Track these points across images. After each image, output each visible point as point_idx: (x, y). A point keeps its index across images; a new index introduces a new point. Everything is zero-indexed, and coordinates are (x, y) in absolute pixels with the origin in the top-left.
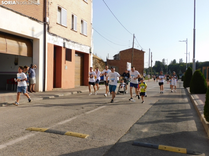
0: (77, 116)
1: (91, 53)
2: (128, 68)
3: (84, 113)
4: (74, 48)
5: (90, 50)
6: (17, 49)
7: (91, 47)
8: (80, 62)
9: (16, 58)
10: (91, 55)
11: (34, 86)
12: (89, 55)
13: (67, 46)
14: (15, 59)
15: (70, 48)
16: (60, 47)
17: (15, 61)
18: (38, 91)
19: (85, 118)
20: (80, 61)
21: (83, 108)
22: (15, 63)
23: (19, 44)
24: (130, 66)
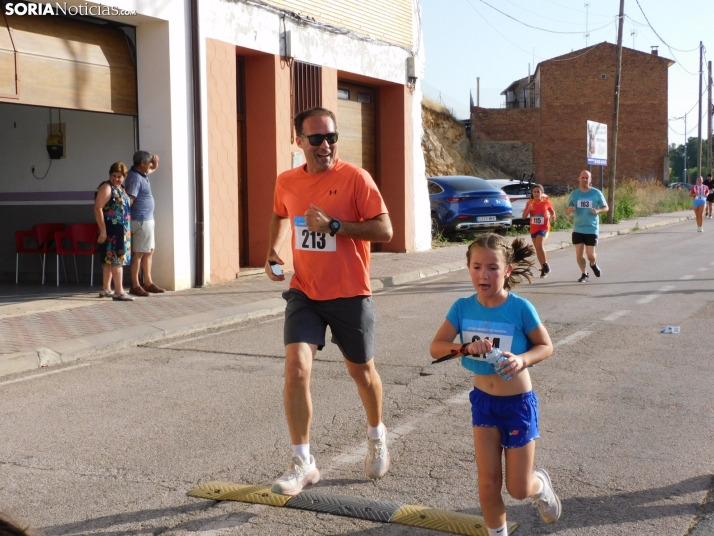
0: (416, 420)
1: (412, 79)
2: (593, 152)
3: (440, 401)
4: (332, 57)
5: (410, 63)
6: (67, 77)
7: (414, 50)
8: (360, 129)
9: (55, 121)
10: (412, 89)
11: (150, 261)
12: (406, 90)
13: (299, 54)
14: (51, 126)
15: (314, 60)
16: (268, 59)
17: (51, 137)
18: (171, 287)
19: (456, 427)
20: (360, 123)
21: (422, 374)
22: (49, 148)
23: (72, 52)
24: (603, 140)
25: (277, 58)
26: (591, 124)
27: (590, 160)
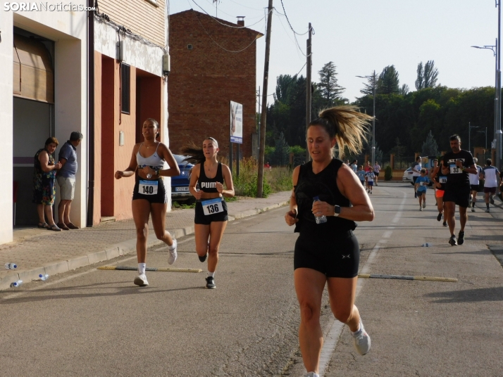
1: (165, 73)
2: (234, 131)
4: (134, 58)
5: (164, 60)
10: (165, 80)
12: (162, 81)
16: (111, 62)
24: (240, 119)
25: (115, 61)
27: (232, 138)
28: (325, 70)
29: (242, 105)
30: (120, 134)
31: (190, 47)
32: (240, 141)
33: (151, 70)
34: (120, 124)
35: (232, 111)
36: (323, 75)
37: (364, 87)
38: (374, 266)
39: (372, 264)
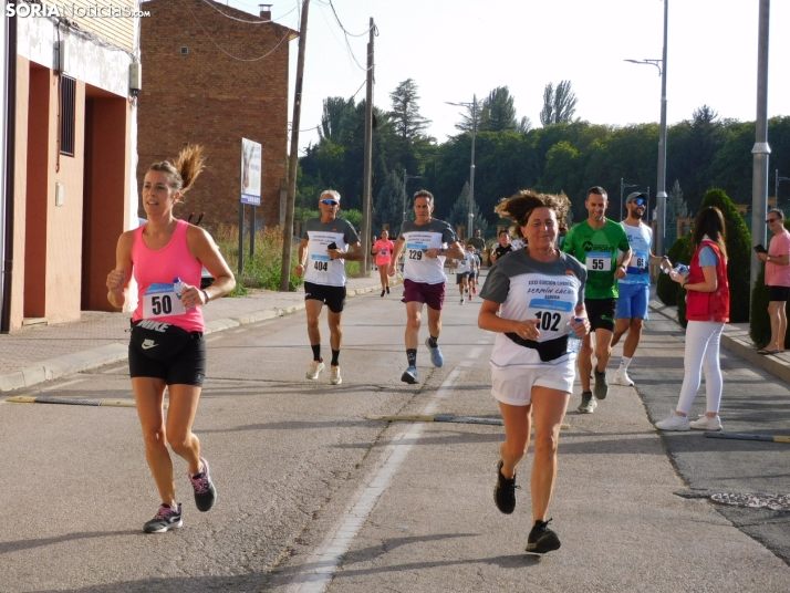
2: (246, 185)
4: (83, 68)
12: (127, 105)
15: (73, 73)
16: (45, 73)
24: (256, 168)
25: (51, 73)
26: (245, 141)
27: (243, 196)
28: (400, 91)
29: (260, 145)
30: (57, 187)
31: (184, 50)
32: (257, 201)
33: (109, 86)
34: (57, 171)
35: (245, 154)
36: (396, 100)
37: (461, 120)
38: (445, 403)
39: (442, 400)
